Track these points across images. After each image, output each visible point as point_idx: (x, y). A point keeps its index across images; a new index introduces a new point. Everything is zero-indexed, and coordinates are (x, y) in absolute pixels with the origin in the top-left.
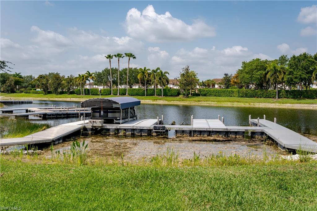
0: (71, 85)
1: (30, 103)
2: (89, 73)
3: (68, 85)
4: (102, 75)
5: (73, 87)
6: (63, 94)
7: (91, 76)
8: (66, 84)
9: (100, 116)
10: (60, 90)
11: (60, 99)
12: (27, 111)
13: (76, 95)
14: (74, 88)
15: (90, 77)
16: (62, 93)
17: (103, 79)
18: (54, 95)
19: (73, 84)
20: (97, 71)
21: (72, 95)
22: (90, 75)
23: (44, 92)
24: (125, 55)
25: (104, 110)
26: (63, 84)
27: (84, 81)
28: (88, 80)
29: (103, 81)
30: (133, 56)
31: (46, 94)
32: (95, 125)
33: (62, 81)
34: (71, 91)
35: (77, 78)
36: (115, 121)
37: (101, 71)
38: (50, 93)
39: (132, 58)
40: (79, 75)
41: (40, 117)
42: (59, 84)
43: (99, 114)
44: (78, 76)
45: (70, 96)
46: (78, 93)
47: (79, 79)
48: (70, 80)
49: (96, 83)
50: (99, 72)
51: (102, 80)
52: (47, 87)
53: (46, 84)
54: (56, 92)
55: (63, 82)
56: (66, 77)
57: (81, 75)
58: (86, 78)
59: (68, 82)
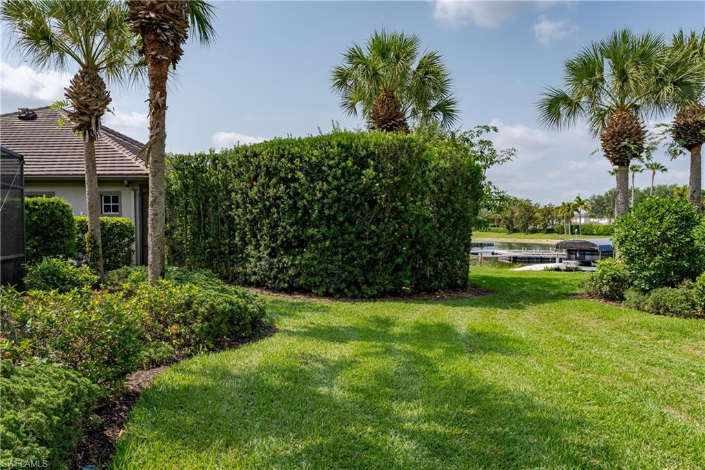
0: (549, 220)
1: (491, 245)
2: (580, 200)
3: (544, 219)
4: (605, 201)
5: (553, 222)
6: (536, 234)
7: (583, 204)
8: (541, 218)
9: (576, 258)
10: (531, 227)
11: (532, 241)
12: (493, 253)
13: (556, 234)
14: (555, 223)
15: (580, 206)
16: (534, 231)
17: (607, 206)
18: (522, 235)
19: (552, 217)
20: (596, 195)
21: (551, 235)
22: (580, 202)
23: (507, 230)
24: (645, 167)
25: (581, 252)
26: (536, 218)
27: (570, 212)
28: (577, 211)
29: (607, 211)
30: (662, 167)
31: (510, 233)
32: (569, 266)
33: (535, 213)
34: (548, 228)
35: (559, 208)
36: (593, 264)
37: (603, 194)
38: (515, 231)
39: (660, 172)
40: (564, 203)
41: (510, 260)
42: (530, 218)
43: (574, 256)
44: (561, 205)
45: (548, 235)
46: (561, 231)
47: (563, 210)
48: (548, 212)
49: (593, 214)
50: (599, 196)
51: (605, 209)
52: (511, 222)
53: (511, 218)
54: (525, 229)
55: (537, 214)
56: (542, 206)
57: (566, 203)
58: (573, 208)
59: (545, 215)
